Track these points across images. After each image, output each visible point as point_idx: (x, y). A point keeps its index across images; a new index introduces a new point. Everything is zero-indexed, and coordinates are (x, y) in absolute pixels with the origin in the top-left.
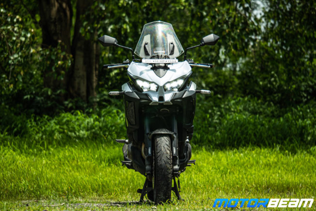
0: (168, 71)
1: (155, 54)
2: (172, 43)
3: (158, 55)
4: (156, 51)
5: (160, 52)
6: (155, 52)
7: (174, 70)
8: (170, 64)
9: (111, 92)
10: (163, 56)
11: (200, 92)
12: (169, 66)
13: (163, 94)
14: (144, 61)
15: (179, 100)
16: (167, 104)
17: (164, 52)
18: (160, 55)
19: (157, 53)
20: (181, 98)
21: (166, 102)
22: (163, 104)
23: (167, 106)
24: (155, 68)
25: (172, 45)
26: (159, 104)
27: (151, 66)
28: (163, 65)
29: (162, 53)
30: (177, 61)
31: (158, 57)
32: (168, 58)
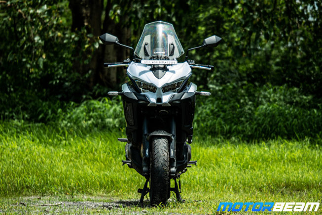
0: (167, 72)
1: (155, 54)
2: (172, 44)
3: (157, 56)
4: (156, 51)
5: (160, 53)
6: (155, 53)
7: (173, 72)
8: (169, 65)
9: (110, 92)
10: (163, 57)
11: (199, 94)
12: (168, 67)
13: (161, 95)
14: (143, 62)
15: (177, 102)
16: (165, 105)
17: (164, 53)
18: (160, 55)
19: (157, 54)
20: (179, 100)
21: (164, 104)
22: (161, 105)
23: (165, 107)
24: (154, 69)
25: (172, 46)
26: (157, 105)
27: (150, 67)
28: (162, 66)
29: (162, 54)
30: (176, 62)
31: (158, 58)
32: (168, 59)
